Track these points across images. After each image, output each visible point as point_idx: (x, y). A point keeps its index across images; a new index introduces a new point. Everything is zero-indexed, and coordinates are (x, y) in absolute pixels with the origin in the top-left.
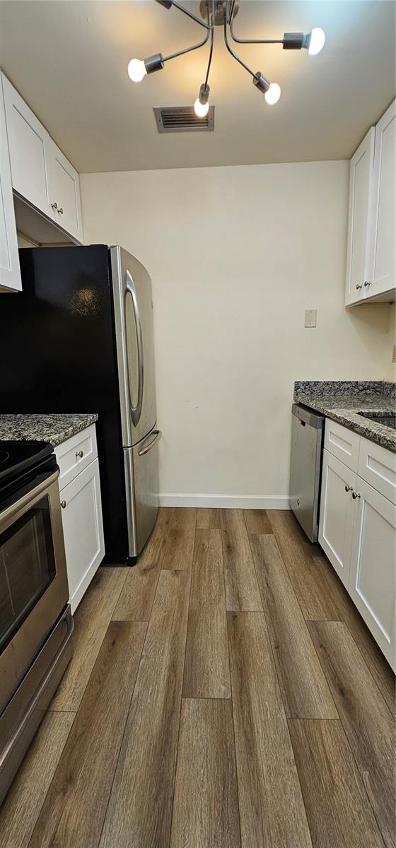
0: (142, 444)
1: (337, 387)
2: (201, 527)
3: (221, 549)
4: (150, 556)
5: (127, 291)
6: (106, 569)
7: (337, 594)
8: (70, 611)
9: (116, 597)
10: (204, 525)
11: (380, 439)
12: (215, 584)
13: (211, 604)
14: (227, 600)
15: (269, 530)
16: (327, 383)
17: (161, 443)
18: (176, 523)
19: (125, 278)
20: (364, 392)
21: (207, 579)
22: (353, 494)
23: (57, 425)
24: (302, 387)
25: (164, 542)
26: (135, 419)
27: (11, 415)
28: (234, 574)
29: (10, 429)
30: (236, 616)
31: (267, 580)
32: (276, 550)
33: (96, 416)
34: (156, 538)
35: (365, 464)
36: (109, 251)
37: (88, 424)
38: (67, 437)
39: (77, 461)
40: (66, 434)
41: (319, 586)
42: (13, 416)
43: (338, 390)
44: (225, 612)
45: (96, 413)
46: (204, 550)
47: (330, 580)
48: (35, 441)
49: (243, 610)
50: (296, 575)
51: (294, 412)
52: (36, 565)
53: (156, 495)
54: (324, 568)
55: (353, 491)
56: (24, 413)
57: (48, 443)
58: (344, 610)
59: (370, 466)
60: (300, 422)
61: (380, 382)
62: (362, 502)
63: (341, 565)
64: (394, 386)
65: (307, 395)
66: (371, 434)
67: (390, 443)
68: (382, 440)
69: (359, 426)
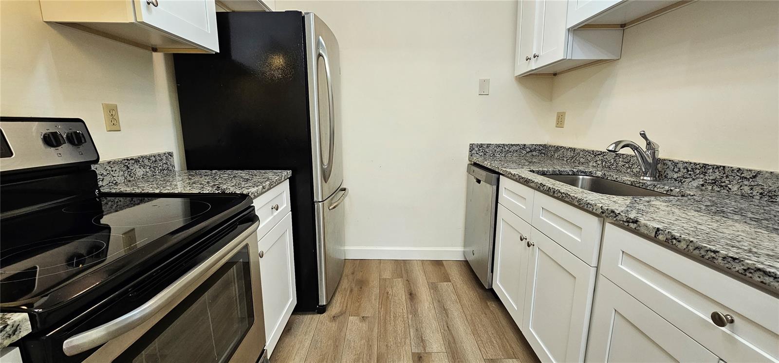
0: (332, 199)
1: (507, 149)
2: (384, 277)
3: (404, 296)
4: (338, 305)
5: (320, 55)
6: (297, 317)
7: (511, 335)
8: (266, 356)
9: (307, 344)
10: (387, 275)
11: (554, 192)
12: (400, 326)
13: (398, 346)
14: (413, 343)
15: (447, 279)
16: (498, 146)
17: (347, 200)
18: (361, 273)
19: (318, 44)
20: (530, 154)
21: (392, 322)
22: (528, 243)
23: (255, 180)
24: (476, 149)
25: (351, 291)
26: (325, 177)
27: (207, 171)
28: (417, 319)
29: (208, 183)
30: (421, 357)
31: (447, 324)
32: (454, 297)
33: (289, 172)
34: (343, 287)
35: (540, 216)
36: (304, 17)
37: (283, 179)
38: (264, 190)
39: (272, 213)
40: (264, 188)
41: (494, 328)
42: (209, 172)
43: (508, 152)
44: (411, 353)
45: (289, 169)
46: (388, 297)
47: (504, 322)
48: (235, 193)
49: (427, 351)
50: (473, 318)
51: (469, 171)
52: (236, 311)
53: (342, 248)
54: (498, 311)
55: (527, 240)
56: (219, 169)
57: (247, 195)
58: (518, 348)
59: (544, 217)
60: (475, 180)
61: (545, 145)
62: (536, 250)
63: (515, 308)
64: (557, 148)
65: (481, 155)
66: (546, 188)
67: (564, 195)
68: (556, 192)
69: (533, 182)
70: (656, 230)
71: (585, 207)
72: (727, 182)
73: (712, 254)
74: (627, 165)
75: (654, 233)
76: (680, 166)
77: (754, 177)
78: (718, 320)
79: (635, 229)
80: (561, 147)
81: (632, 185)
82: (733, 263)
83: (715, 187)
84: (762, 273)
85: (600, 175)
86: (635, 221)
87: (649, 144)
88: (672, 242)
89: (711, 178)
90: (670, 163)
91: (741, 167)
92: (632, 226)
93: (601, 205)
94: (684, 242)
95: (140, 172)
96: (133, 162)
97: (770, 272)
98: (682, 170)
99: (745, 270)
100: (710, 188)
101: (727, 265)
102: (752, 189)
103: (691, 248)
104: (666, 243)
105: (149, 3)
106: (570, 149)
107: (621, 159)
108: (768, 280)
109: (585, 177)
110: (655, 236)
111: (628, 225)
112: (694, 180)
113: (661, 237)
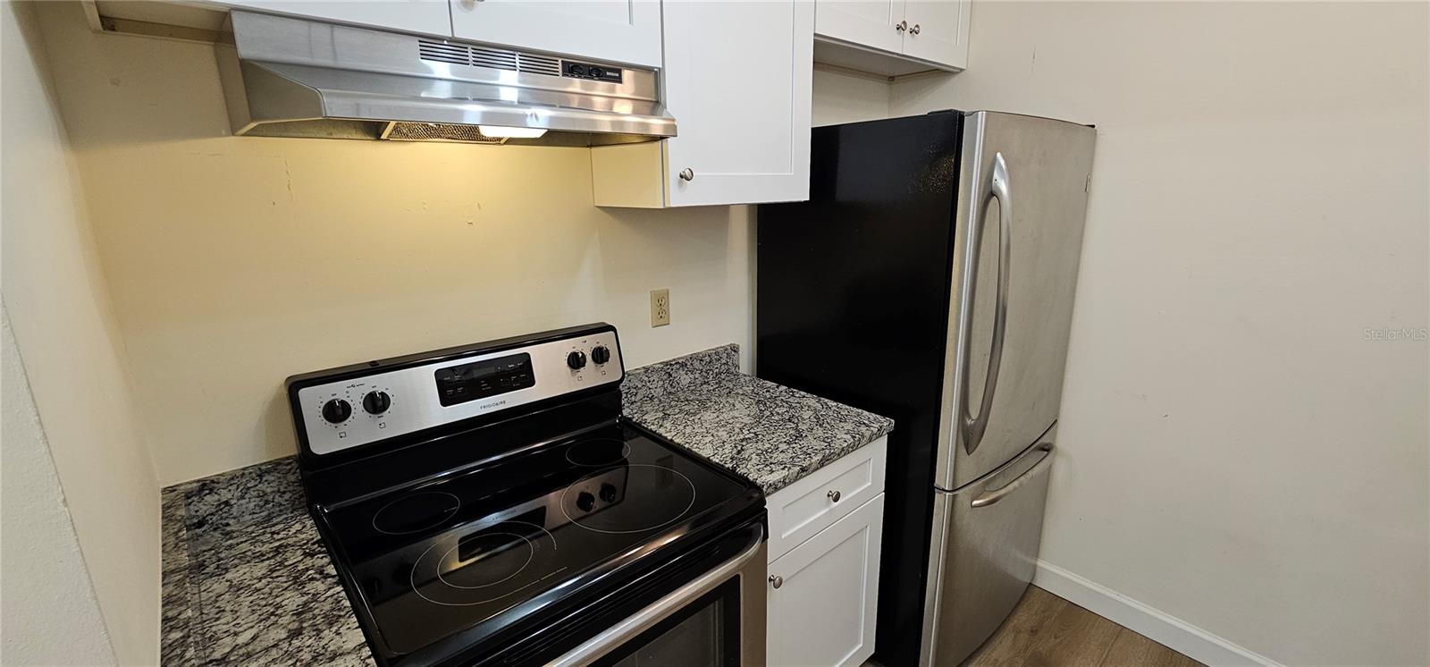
5: (992, 195)
19: (991, 171)
26: (970, 438)
33: (886, 424)
34: (994, 655)
37: (873, 435)
45: (891, 415)
48: (746, 478)
95: (685, 379)
96: (678, 366)
105: (681, 177)
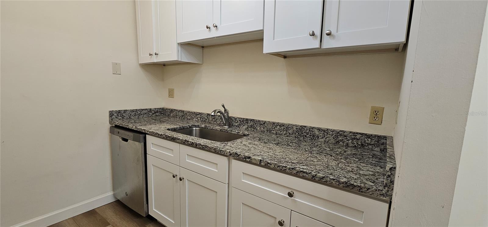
1: (139, 112)
11: (196, 145)
15: (105, 223)
16: (133, 111)
20: (155, 114)
24: (116, 115)
35: (186, 160)
43: (140, 114)
51: (112, 133)
55: (179, 177)
59: (189, 160)
60: (121, 140)
61: (163, 108)
62: (186, 181)
63: (172, 222)
64: (172, 110)
65: (120, 119)
66: (190, 143)
67: (204, 147)
68: (198, 145)
69: (179, 139)
70: (259, 161)
71: (219, 153)
72: (256, 126)
73: (285, 168)
74: (214, 120)
75: (259, 162)
76: (238, 119)
77: (264, 123)
78: (290, 195)
79: (250, 161)
80: (175, 110)
81: (221, 131)
82: (293, 170)
83: (252, 128)
84: (302, 172)
85: (203, 127)
86: (249, 158)
87: (225, 110)
88: (268, 165)
89: (250, 125)
90: (233, 119)
91: (260, 119)
92: (248, 160)
93: (229, 151)
94: (273, 164)
97: (305, 172)
98: (239, 121)
99: (297, 172)
100: (250, 129)
101: (291, 172)
102: (264, 128)
103: (276, 167)
104: (265, 166)
106: (180, 111)
107: (210, 117)
108: (305, 174)
109: (196, 128)
110: (260, 164)
111: (246, 160)
112: (244, 126)
113: (262, 164)
